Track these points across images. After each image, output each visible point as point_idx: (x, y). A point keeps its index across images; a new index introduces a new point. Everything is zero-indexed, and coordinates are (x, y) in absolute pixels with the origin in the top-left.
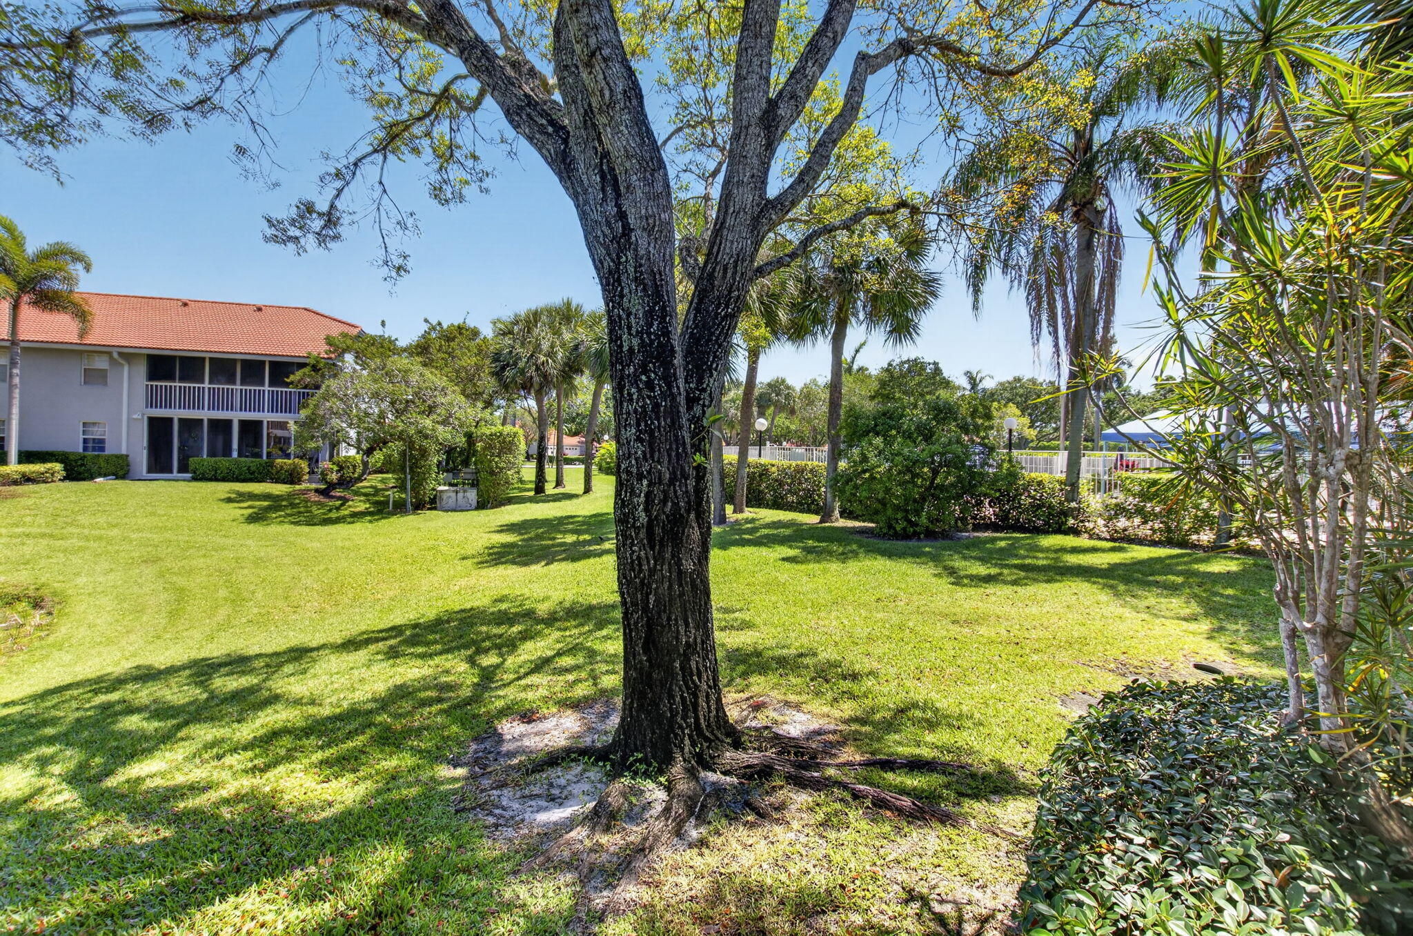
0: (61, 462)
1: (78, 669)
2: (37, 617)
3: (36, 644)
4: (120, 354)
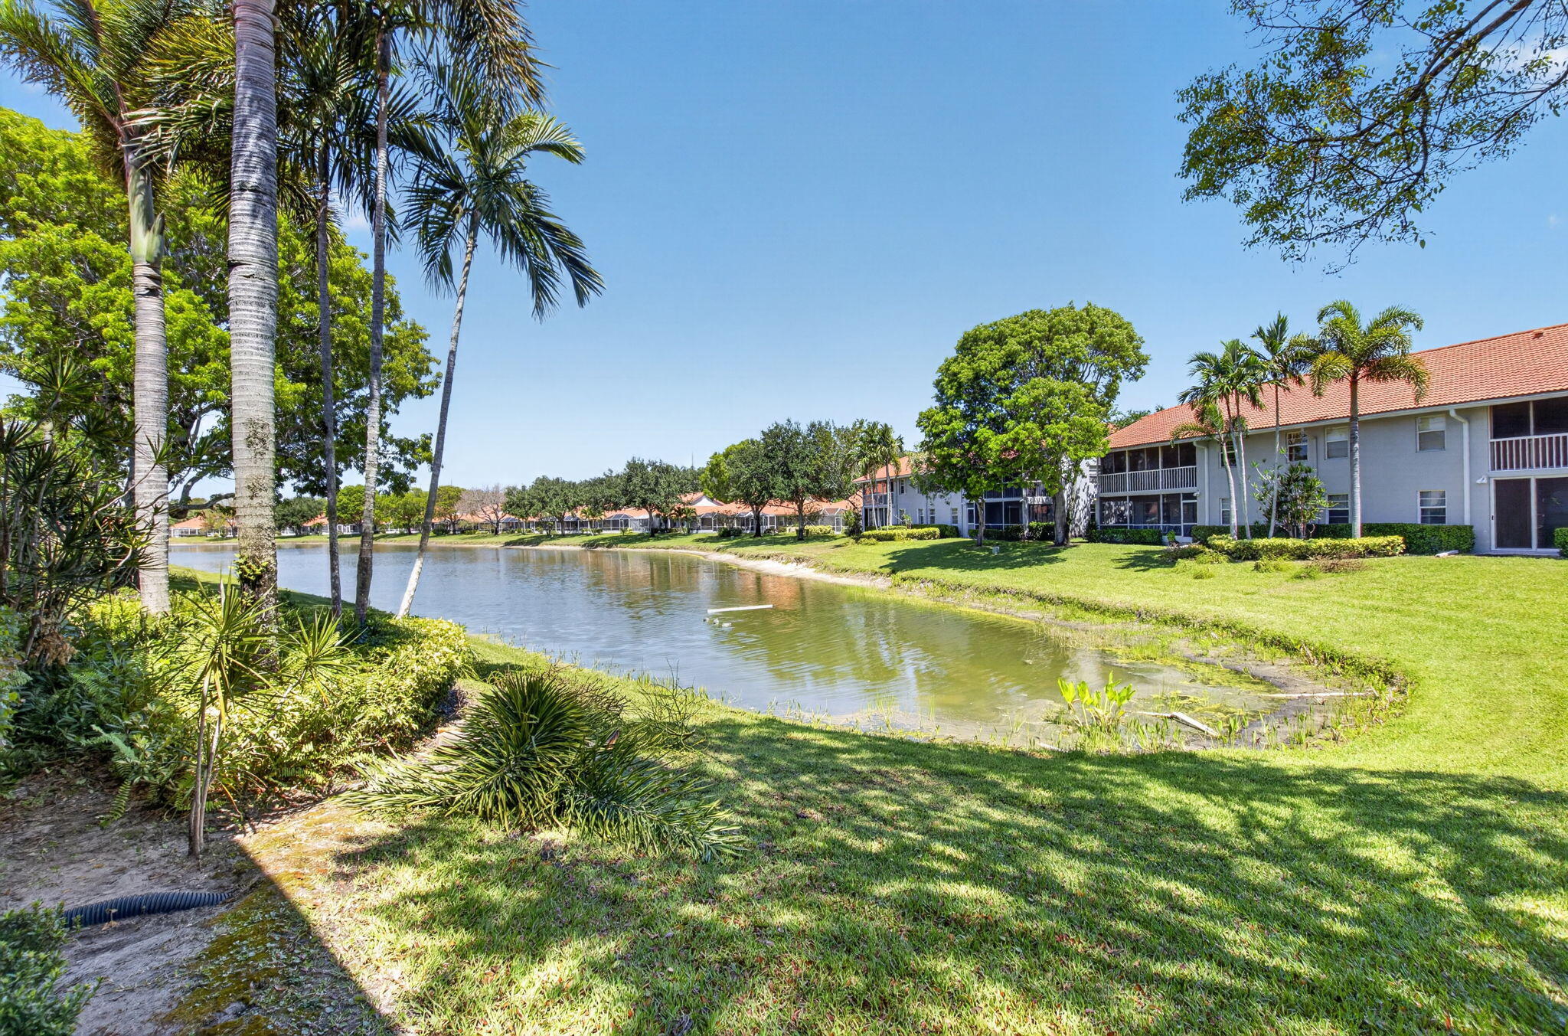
0: (1400, 534)
1: (1439, 758)
2: (1389, 693)
3: (1394, 721)
4: (1458, 411)
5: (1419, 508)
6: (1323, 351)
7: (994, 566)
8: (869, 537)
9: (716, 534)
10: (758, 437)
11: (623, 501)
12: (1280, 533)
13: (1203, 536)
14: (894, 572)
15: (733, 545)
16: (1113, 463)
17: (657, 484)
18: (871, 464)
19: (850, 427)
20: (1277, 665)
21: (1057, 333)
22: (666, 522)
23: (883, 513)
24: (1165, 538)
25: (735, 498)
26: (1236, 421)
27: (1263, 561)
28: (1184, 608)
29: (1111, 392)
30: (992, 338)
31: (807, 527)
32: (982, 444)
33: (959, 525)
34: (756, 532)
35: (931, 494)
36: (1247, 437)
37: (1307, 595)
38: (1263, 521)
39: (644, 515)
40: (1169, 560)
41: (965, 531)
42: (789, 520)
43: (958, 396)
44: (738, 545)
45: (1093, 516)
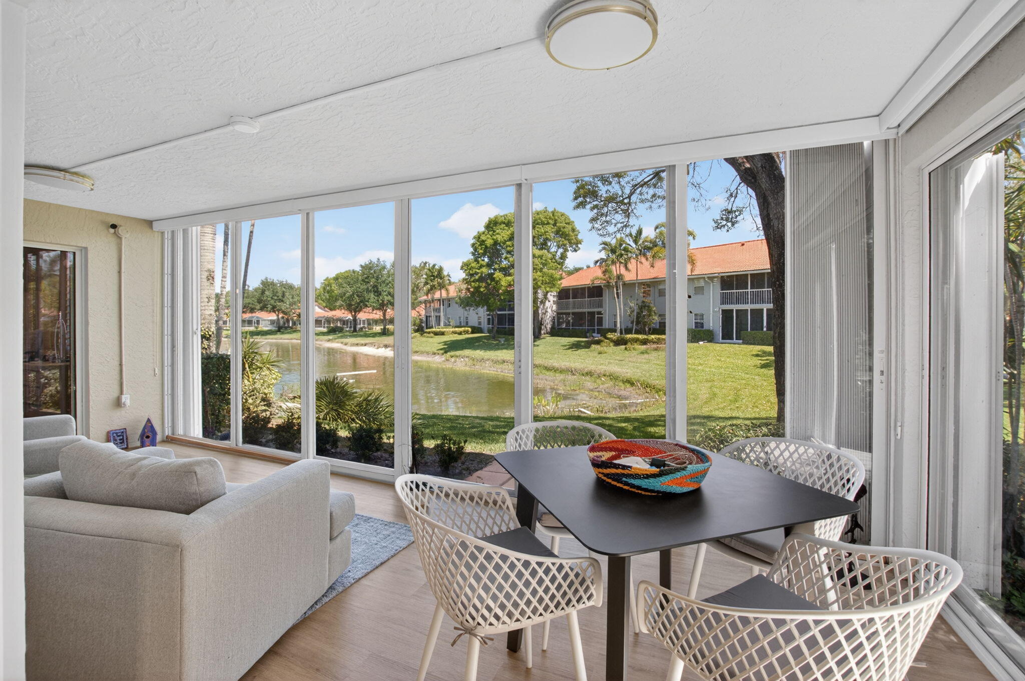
4: (709, 278)
5: (694, 321)
6: (656, 246)
7: (502, 349)
8: (429, 333)
9: (325, 330)
10: (358, 269)
11: (258, 307)
12: (637, 332)
13: (603, 333)
14: (446, 352)
15: (339, 338)
16: (564, 294)
17: (283, 296)
18: (431, 289)
19: (418, 266)
20: (627, 390)
21: (538, 224)
22: (288, 321)
23: (438, 318)
24: (588, 335)
25: (340, 307)
26: (619, 277)
27: (629, 345)
28: (592, 367)
29: (563, 257)
30: (504, 223)
31: (387, 327)
32: (497, 282)
33: (482, 326)
34: (354, 329)
35: (467, 308)
36: (624, 284)
37: (645, 361)
38: (630, 325)
39: (273, 317)
40: (587, 345)
41: (486, 330)
42: (376, 322)
43: (484, 254)
44: (342, 337)
45: (554, 323)
